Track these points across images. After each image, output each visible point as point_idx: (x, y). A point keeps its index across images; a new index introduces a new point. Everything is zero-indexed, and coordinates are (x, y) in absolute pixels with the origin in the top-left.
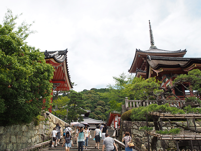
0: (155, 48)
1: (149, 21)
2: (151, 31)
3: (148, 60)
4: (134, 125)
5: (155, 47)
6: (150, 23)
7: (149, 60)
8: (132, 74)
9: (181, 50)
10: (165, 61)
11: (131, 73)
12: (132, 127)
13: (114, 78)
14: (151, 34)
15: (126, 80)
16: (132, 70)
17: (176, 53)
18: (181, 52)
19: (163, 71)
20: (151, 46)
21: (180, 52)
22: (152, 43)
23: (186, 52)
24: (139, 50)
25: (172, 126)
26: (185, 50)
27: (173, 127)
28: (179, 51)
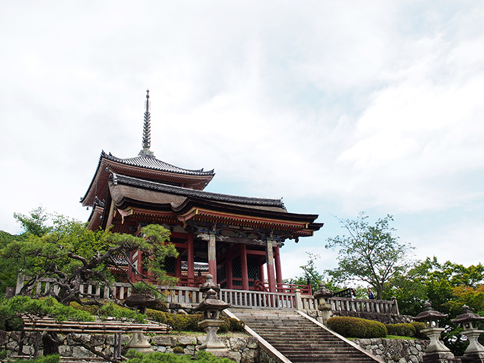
0: (150, 156)
1: (148, 91)
2: (147, 115)
3: (110, 183)
4: (11, 340)
5: (151, 152)
6: (148, 97)
7: (113, 185)
8: (88, 209)
9: (204, 171)
10: (147, 191)
11: (86, 207)
12: (5, 344)
13: (15, 216)
14: (147, 123)
15: (48, 223)
16: (89, 200)
17: (192, 174)
18: (202, 175)
19: (132, 213)
20: (143, 149)
21: (199, 175)
22: (146, 142)
23: (213, 175)
24: (108, 154)
25: (106, 344)
26: (213, 171)
27: (108, 347)
28: (198, 171)
